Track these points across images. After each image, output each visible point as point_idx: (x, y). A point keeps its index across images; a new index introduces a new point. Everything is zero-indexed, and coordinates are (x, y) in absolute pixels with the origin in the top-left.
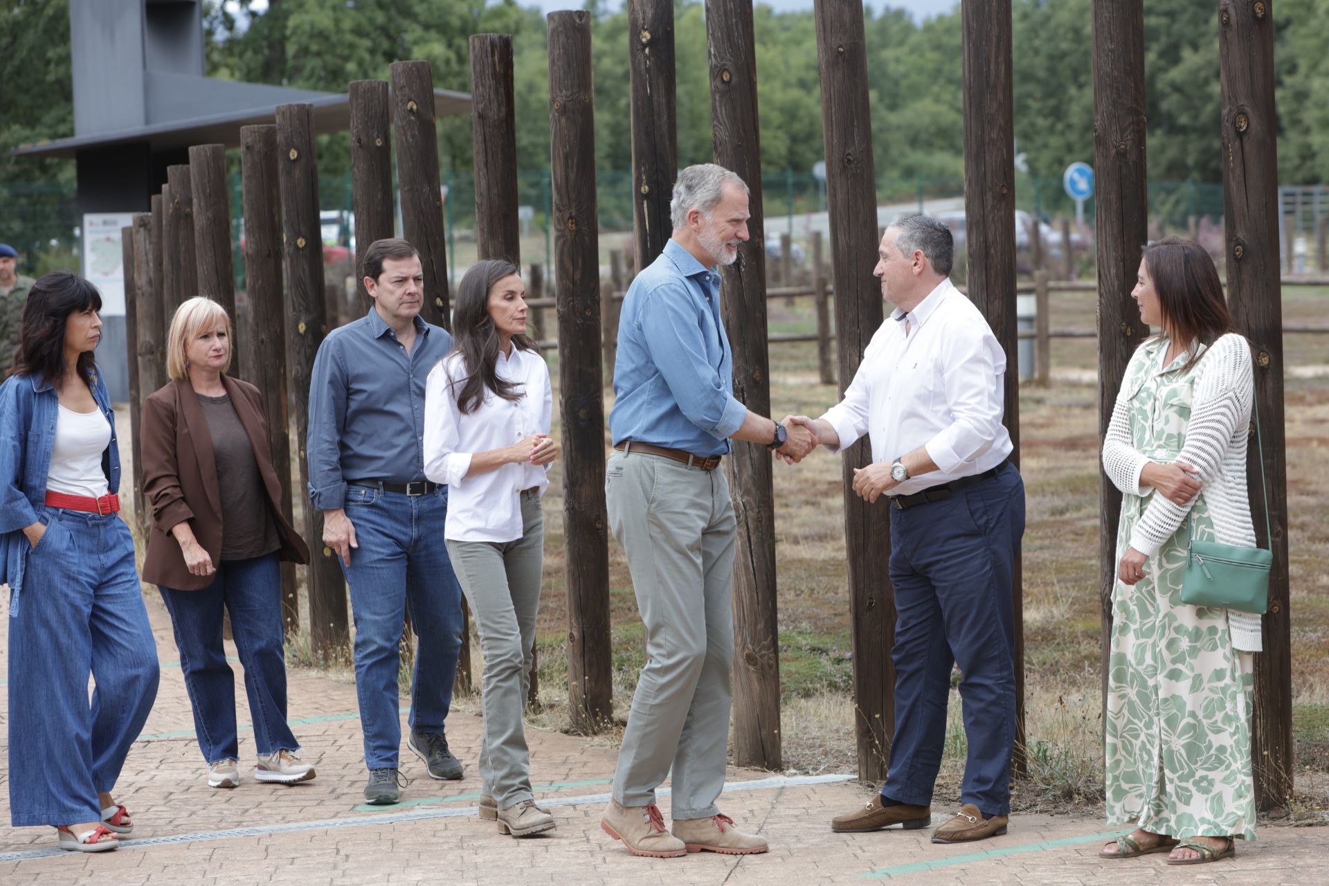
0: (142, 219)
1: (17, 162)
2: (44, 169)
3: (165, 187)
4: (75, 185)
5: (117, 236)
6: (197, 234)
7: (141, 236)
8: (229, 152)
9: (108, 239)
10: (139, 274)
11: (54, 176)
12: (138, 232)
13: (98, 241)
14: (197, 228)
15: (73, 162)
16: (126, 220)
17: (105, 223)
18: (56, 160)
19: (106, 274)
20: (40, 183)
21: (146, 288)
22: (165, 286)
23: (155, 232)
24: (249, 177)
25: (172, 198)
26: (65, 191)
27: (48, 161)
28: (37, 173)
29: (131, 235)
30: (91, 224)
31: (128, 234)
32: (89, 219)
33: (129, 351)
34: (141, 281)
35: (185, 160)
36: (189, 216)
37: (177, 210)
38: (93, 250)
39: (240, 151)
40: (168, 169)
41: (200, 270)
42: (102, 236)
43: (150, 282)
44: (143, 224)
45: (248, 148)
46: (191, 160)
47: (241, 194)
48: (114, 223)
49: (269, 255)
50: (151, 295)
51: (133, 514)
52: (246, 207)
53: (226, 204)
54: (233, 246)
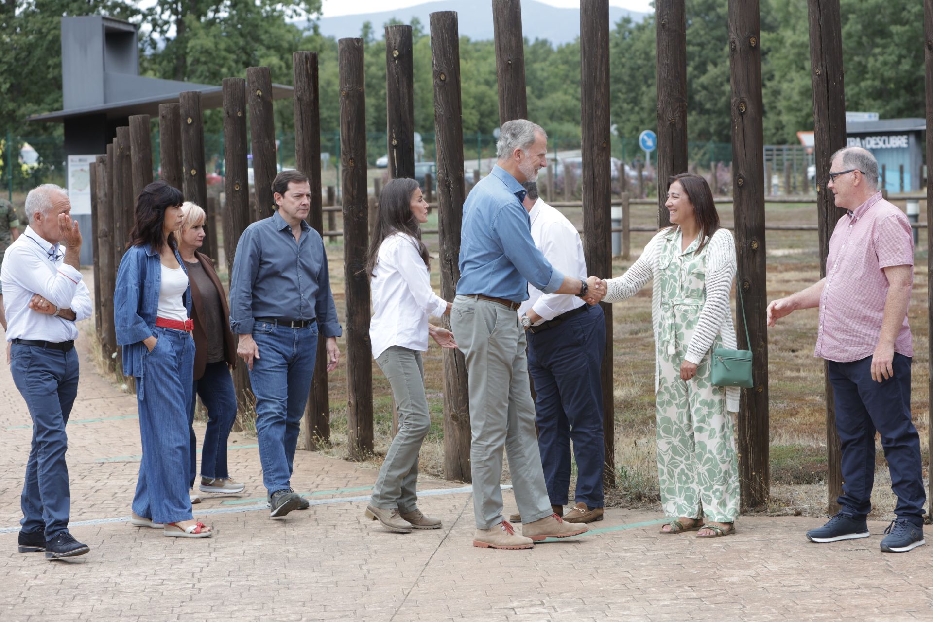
0: (101, 158)
1: (30, 125)
2: (45, 129)
3: (115, 139)
4: (63, 138)
5: (87, 168)
6: (133, 167)
7: (101, 168)
8: (153, 120)
9: (82, 170)
10: (99, 190)
11: (51, 133)
12: (99, 165)
13: (76, 171)
14: (133, 163)
15: (62, 125)
16: (92, 158)
17: (80, 160)
18: (52, 124)
19: (80, 190)
20: (43, 137)
21: (103, 199)
22: (114, 197)
23: (108, 166)
24: (164, 134)
25: (119, 145)
26: (57, 142)
27: (48, 124)
28: (41, 131)
29: (95, 167)
30: (72, 161)
31: (93, 167)
32: (71, 158)
33: (93, 235)
34: (101, 194)
35: (126, 123)
36: (129, 156)
37: (122, 153)
38: (73, 176)
39: (159, 119)
40: (117, 129)
41: (134, 188)
42: (79, 168)
43: (106, 195)
44: (102, 161)
45: (163, 117)
46: (130, 123)
47: (159, 144)
48: (85, 160)
49: (175, 179)
50: (106, 202)
51: (95, 330)
52: (161, 151)
53: (150, 149)
54: (154, 174)
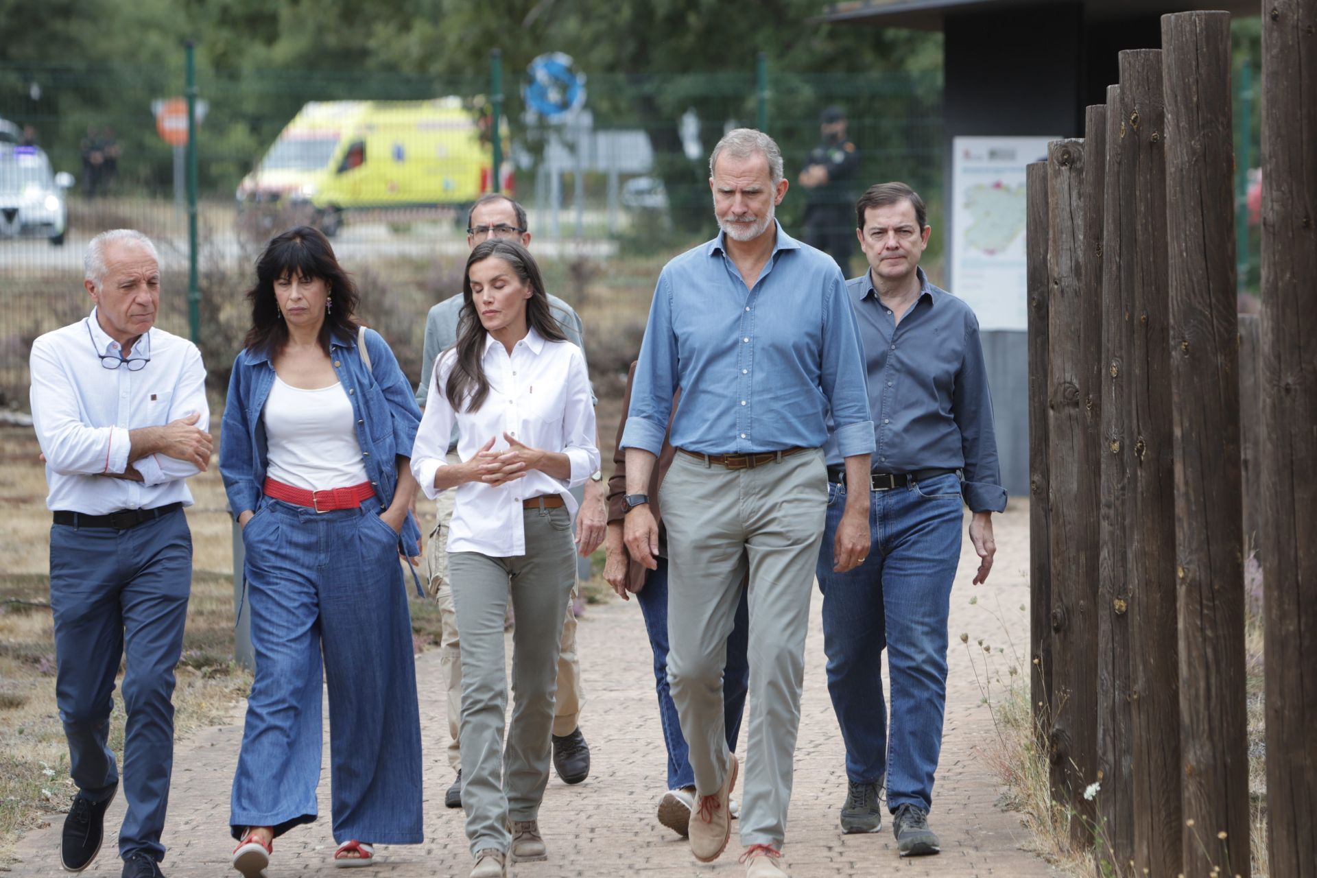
0: (1066, 150)
1: (832, 35)
2: (883, 49)
3: (1112, 90)
4: (940, 80)
5: (1017, 179)
6: (1169, 182)
7: (1063, 181)
8: (1235, 24)
9: (998, 185)
10: (1057, 255)
11: (901, 61)
12: (1057, 173)
13: (979, 188)
14: (1170, 169)
15: (939, 37)
16: (1035, 149)
17: (993, 154)
18: (904, 33)
19: (991, 252)
20: (874, 75)
21: (1069, 281)
22: (1105, 278)
23: (1088, 176)
24: (1274, 76)
25: (1126, 110)
26: (920, 91)
27: (890, 33)
28: (868, 57)
29: (1044, 178)
30: (967, 155)
31: (1037, 176)
32: (962, 145)
33: (1032, 398)
34: (1061, 266)
35: (1154, 41)
36: (1157, 147)
37: (1133, 133)
38: (967, 205)
39: (1258, 24)
40: (1121, 54)
41: (1173, 249)
42: (988, 179)
43: (1077, 270)
44: (1067, 159)
45: (1274, 18)
46: (1164, 38)
47: (1253, 106)
48: (1011, 155)
49: (1307, 225)
50: (1077, 293)
51: (1028, 706)
52: (1265, 131)
53: (1228, 126)
54: (1238, 201)
